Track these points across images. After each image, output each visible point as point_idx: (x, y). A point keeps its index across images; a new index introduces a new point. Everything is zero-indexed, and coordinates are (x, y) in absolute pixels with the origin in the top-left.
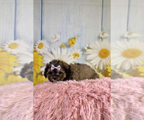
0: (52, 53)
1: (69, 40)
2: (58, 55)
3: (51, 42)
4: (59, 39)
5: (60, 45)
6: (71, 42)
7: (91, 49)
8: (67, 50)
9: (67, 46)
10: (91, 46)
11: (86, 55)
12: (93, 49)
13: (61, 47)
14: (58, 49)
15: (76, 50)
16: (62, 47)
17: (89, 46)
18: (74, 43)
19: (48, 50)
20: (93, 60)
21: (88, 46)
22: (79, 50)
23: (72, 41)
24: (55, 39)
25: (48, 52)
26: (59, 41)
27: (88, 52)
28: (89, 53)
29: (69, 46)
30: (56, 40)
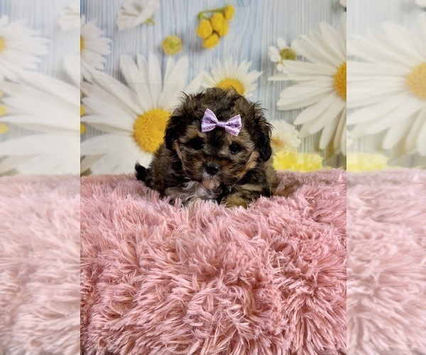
0: (121, 77)
1: (199, 17)
2: (148, 84)
3: (121, 28)
4: (153, 16)
5: (159, 40)
6: (206, 28)
7: (300, 58)
8: (191, 65)
9: (190, 46)
10: (297, 48)
11: (274, 88)
12: (306, 60)
13: (162, 52)
14: (147, 59)
15: (229, 62)
16: (166, 52)
17: (289, 45)
18: (221, 34)
19: (104, 64)
20: (305, 108)
21: (282, 44)
22: (243, 63)
23: (214, 21)
24: (136, 16)
25: (104, 71)
26: (154, 24)
27: (286, 75)
28: (291, 78)
29: (197, 45)
30: (142, 18)
